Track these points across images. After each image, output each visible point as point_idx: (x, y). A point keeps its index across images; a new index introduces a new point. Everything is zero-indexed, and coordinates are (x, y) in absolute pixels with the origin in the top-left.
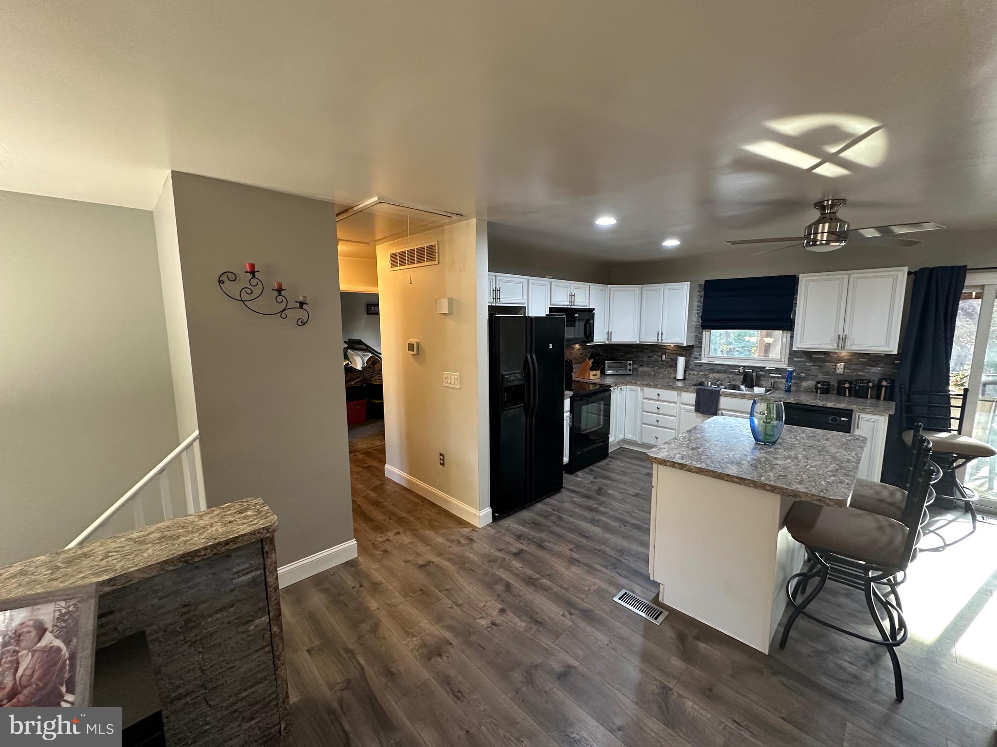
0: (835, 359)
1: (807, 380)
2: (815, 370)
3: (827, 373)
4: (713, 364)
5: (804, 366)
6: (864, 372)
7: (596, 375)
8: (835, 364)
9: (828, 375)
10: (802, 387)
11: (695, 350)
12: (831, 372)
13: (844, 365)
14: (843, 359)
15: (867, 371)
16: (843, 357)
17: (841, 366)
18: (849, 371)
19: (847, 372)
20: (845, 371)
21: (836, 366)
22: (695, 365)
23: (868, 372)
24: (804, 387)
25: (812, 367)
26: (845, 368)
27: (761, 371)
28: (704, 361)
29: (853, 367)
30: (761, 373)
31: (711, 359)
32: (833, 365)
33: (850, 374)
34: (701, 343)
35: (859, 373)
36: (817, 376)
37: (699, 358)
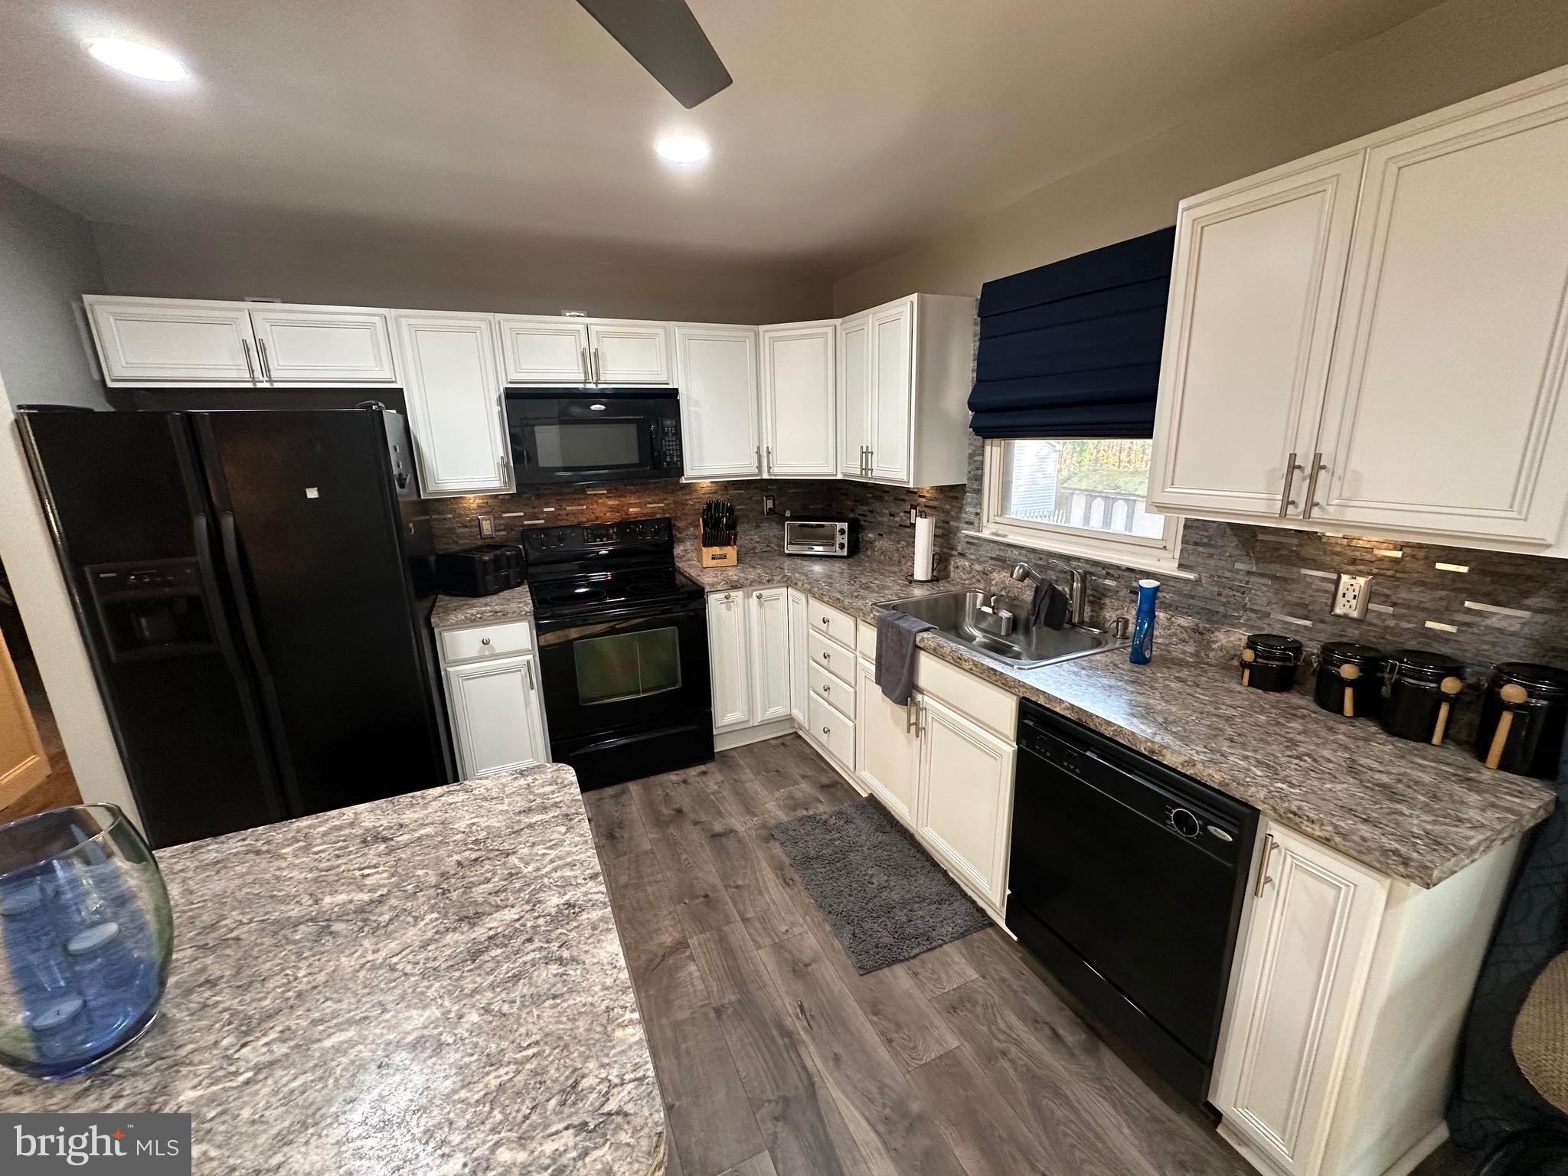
0: (1338, 554)
1: (1233, 626)
2: (1261, 593)
3: (1301, 609)
4: (1002, 543)
5: (1228, 574)
6: (1451, 623)
7: (724, 557)
8: (1334, 576)
9: (1306, 618)
10: (1215, 646)
11: (969, 500)
12: (1317, 608)
13: (1369, 584)
14: (1368, 557)
15: (1468, 618)
16: (1370, 550)
17: (1353, 585)
18: (1390, 610)
19: (1380, 614)
20: (1372, 606)
21: (1337, 582)
22: (968, 543)
23: (1468, 625)
24: (1221, 649)
25: (1253, 579)
26: (1371, 595)
27: (1108, 575)
28: (985, 534)
29: (1403, 595)
30: (1107, 582)
31: (1002, 529)
32: (1323, 579)
33: (1391, 623)
34: (979, 479)
35: (1429, 624)
36: (1269, 615)
37: (976, 522)
